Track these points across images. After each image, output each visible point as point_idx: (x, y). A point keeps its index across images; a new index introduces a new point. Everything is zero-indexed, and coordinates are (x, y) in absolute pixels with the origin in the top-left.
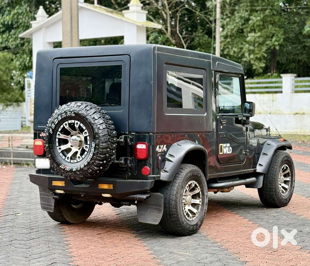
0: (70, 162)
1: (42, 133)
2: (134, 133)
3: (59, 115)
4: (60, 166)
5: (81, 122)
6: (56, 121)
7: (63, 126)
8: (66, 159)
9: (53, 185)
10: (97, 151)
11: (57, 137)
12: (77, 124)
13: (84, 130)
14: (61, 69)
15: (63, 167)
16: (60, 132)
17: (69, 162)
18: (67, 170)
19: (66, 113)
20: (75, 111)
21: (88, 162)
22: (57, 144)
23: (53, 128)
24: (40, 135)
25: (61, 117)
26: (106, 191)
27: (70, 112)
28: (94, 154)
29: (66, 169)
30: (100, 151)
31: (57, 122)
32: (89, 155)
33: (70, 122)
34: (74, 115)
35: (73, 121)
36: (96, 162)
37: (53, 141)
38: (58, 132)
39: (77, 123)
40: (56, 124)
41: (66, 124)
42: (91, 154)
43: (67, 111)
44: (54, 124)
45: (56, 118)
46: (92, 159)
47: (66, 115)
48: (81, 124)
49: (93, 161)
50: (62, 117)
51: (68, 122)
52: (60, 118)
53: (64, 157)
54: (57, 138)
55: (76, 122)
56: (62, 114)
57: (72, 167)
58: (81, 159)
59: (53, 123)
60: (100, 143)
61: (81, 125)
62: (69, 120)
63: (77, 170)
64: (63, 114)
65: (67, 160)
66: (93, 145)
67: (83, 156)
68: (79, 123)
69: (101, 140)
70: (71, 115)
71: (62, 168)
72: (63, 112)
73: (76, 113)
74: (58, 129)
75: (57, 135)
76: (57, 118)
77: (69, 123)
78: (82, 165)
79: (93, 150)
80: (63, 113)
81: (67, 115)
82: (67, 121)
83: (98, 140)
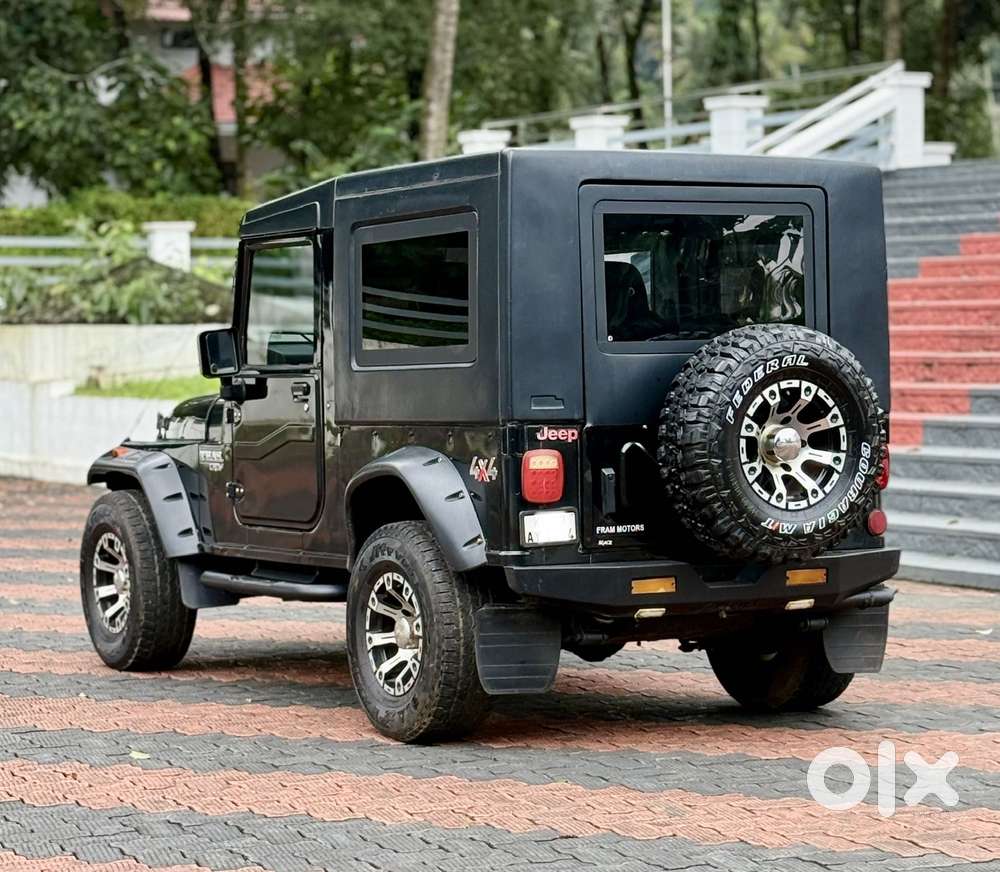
1: (546, 428)
3: (755, 365)
4: (762, 524)
5: (820, 386)
6: (746, 382)
7: (762, 400)
9: (634, 592)
11: (742, 434)
12: (809, 392)
16: (752, 418)
17: (783, 510)
18: (786, 531)
21: (851, 504)
22: (744, 458)
23: (737, 407)
24: (539, 437)
26: (801, 592)
31: (748, 388)
33: (784, 385)
34: (806, 364)
35: (795, 383)
38: (746, 418)
39: (808, 389)
41: (772, 393)
44: (741, 393)
47: (780, 364)
48: (820, 390)
50: (768, 372)
51: (779, 386)
52: (760, 373)
53: (765, 496)
54: (743, 437)
55: (805, 384)
56: (767, 361)
58: (821, 495)
59: (738, 392)
61: (822, 394)
62: (782, 380)
63: (816, 530)
64: (772, 363)
65: (777, 504)
67: (828, 488)
68: (814, 388)
70: (795, 365)
71: (770, 527)
76: (751, 375)
77: (782, 387)
78: (833, 514)
80: (773, 359)
81: (783, 365)
82: (774, 383)
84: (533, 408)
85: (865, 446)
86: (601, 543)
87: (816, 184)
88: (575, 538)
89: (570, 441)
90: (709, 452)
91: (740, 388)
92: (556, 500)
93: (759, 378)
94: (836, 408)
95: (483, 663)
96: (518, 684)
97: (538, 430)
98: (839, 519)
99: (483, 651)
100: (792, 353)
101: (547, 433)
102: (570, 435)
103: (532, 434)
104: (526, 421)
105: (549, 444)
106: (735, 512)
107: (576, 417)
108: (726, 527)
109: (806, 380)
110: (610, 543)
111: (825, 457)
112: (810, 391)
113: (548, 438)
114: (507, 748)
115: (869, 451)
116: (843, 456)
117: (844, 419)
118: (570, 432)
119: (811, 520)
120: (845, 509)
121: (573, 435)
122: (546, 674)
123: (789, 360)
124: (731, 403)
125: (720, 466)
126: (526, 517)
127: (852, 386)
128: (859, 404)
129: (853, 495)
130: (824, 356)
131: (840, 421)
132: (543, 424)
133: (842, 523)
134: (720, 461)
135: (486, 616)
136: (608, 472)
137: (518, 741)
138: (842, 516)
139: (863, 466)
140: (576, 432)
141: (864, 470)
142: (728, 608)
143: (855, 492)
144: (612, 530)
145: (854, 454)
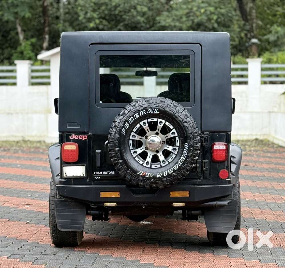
0: (151, 168)
1: (73, 135)
2: (208, 133)
3: (135, 113)
4: (138, 173)
6: (131, 119)
8: (145, 165)
10: (191, 153)
11: (130, 139)
13: (172, 130)
14: (101, 57)
15: (142, 174)
19: (147, 110)
20: (160, 108)
24: (70, 138)
25: (139, 114)
27: (153, 109)
28: (187, 157)
29: (146, 176)
30: (194, 153)
31: (132, 121)
32: (180, 158)
34: (159, 112)
36: (188, 166)
37: (126, 143)
40: (130, 123)
42: (182, 157)
43: (148, 108)
45: (130, 117)
46: (184, 163)
47: (146, 112)
49: (186, 165)
52: (137, 116)
54: (131, 140)
56: (140, 111)
57: (155, 174)
60: (195, 143)
63: (163, 176)
66: (186, 146)
69: (195, 140)
72: (142, 108)
73: (161, 110)
74: (133, 129)
75: (131, 135)
76: (133, 116)
79: (186, 153)
83: (193, 141)
84: (67, 127)
85: (186, 144)
86: (95, 178)
87: (197, 42)
88: (85, 175)
89: (84, 139)
90: (115, 145)
91: (128, 121)
92: (76, 161)
93: (137, 117)
94: (174, 129)
95: (58, 219)
96: (71, 228)
97: (70, 135)
98: (173, 172)
99: (58, 215)
100: (152, 108)
101: (74, 137)
102: (84, 137)
103: (68, 137)
104: (65, 132)
105: (74, 141)
106: (126, 168)
107: (86, 131)
108: (123, 174)
109: (160, 118)
110: (100, 178)
111: (170, 148)
112: (162, 123)
113: (74, 138)
114: (79, 251)
115: (188, 146)
116: (177, 148)
117: (178, 134)
118: (84, 136)
119: (160, 172)
120: (176, 169)
121: (85, 137)
122: (80, 225)
123: (151, 111)
124: (124, 127)
125: (118, 150)
126: (64, 167)
127: (180, 121)
128: (183, 128)
129: (180, 163)
130: (167, 109)
131: (176, 134)
132: (72, 133)
133: (175, 174)
134: (118, 149)
135: (58, 202)
136: (98, 151)
137: (82, 248)
138: (174, 171)
139: (185, 152)
140: (86, 136)
141: (186, 154)
142: (145, 204)
143: (181, 162)
144: (101, 173)
145: (182, 147)
